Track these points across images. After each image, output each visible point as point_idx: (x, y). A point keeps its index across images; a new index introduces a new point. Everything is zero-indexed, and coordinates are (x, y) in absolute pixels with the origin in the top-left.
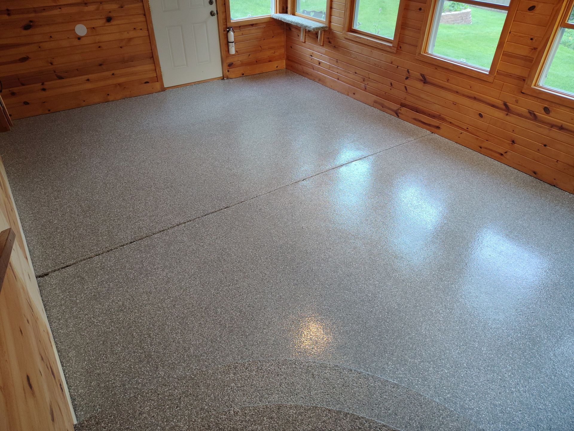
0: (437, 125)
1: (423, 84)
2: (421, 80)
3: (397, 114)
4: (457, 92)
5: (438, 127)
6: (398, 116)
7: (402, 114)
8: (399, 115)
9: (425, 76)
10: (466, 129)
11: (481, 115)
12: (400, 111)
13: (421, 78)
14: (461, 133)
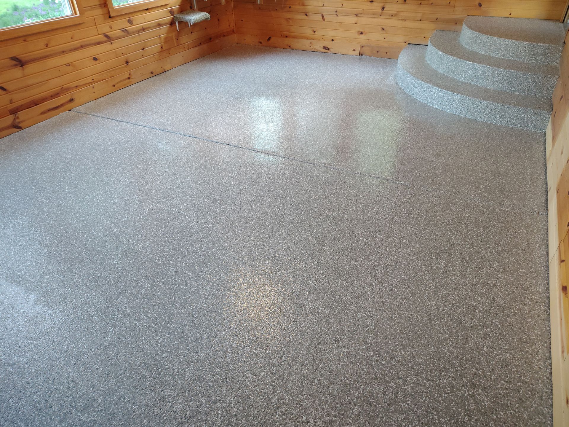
0: (69, 99)
1: (21, 68)
2: (16, 65)
3: (17, 127)
4: (63, 52)
5: (72, 100)
6: (20, 128)
7: (22, 122)
8: (20, 125)
9: (17, 57)
10: (93, 81)
11: (95, 59)
12: (18, 121)
13: (14, 62)
14: (93, 87)
